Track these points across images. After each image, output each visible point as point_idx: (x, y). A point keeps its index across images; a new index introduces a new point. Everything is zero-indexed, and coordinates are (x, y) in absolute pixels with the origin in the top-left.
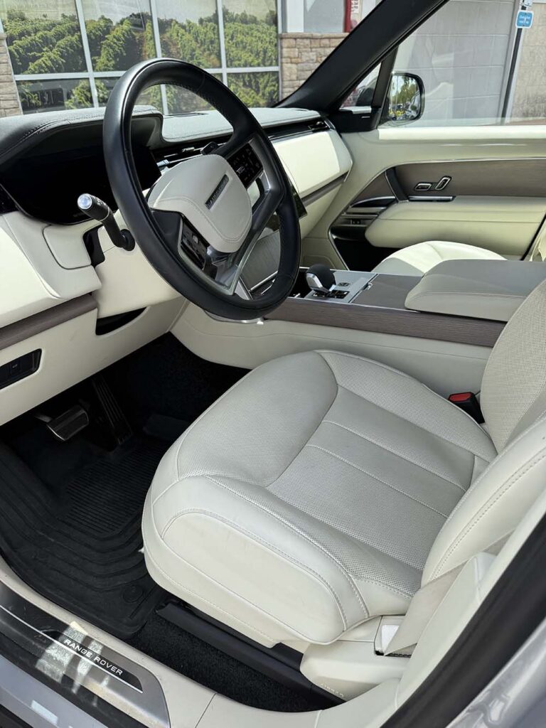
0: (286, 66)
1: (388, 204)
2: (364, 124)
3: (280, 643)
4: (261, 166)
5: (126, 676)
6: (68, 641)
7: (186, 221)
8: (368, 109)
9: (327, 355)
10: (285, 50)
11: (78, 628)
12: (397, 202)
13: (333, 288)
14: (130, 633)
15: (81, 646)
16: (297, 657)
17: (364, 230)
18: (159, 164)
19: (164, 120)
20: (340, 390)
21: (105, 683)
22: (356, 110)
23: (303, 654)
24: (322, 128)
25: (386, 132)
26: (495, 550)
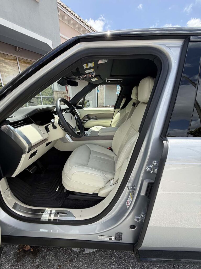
0: (55, 97)
2: (81, 108)
3: (93, 193)
5: (63, 213)
6: (47, 212)
8: (81, 105)
9: (87, 145)
10: (54, 94)
11: (48, 209)
12: (88, 120)
13: (85, 134)
14: (60, 206)
15: (50, 212)
16: (97, 194)
20: (91, 150)
21: (59, 216)
22: (79, 105)
23: (97, 193)
25: (85, 109)
26: (127, 159)
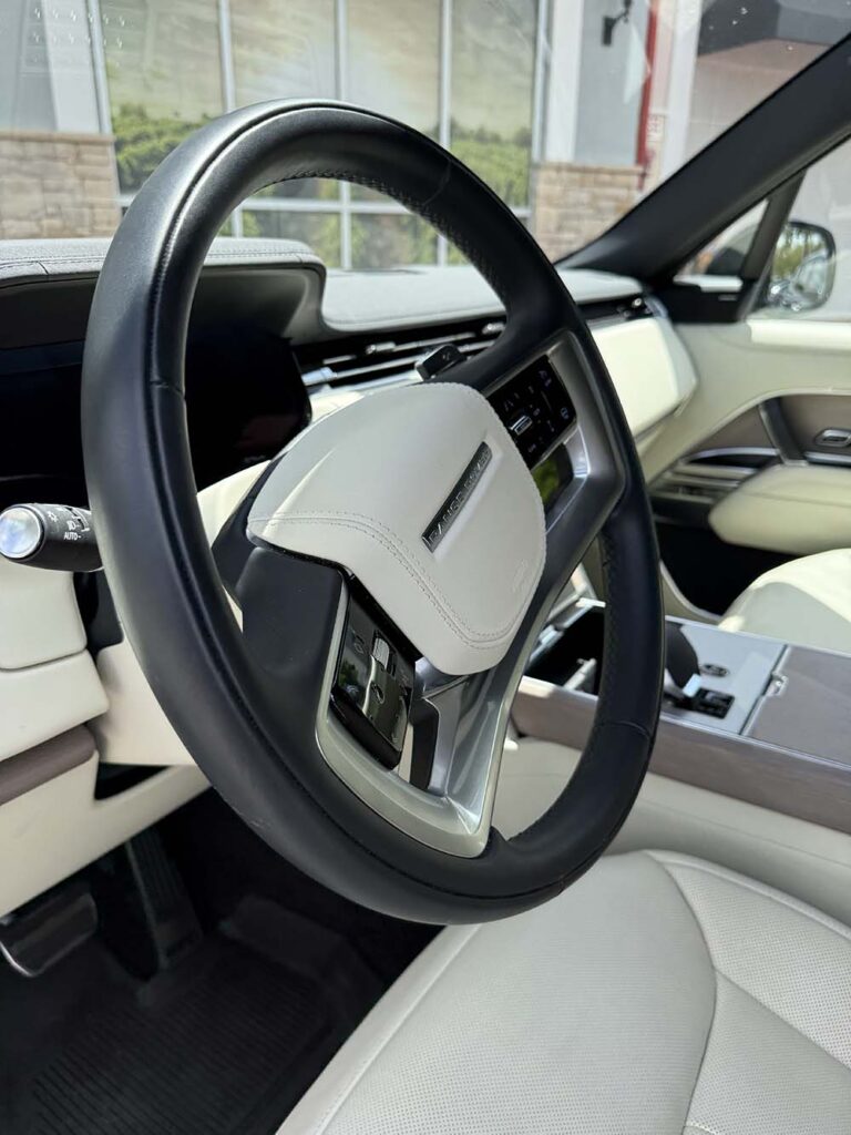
1: (761, 464)
2: (721, 311)
4: (572, 414)
7: (358, 592)
8: (733, 284)
10: (540, 186)
12: (781, 462)
13: (695, 682)
17: (707, 510)
18: (308, 379)
19: (329, 281)
20: (721, 984)
22: (710, 283)
24: (639, 313)
25: (762, 327)
